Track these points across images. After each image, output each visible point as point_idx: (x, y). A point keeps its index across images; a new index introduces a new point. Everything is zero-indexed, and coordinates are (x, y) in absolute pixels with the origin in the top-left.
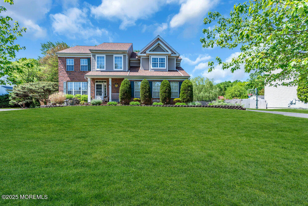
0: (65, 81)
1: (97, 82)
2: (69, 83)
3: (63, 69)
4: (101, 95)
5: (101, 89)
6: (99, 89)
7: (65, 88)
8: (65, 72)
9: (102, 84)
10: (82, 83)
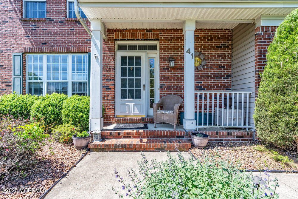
0: (16, 52)
1: (122, 48)
2: (32, 59)
3: (13, 14)
4: (138, 96)
5: (138, 72)
6: (131, 74)
7: (17, 72)
8: (18, 23)
9: (142, 54)
10: (73, 57)
